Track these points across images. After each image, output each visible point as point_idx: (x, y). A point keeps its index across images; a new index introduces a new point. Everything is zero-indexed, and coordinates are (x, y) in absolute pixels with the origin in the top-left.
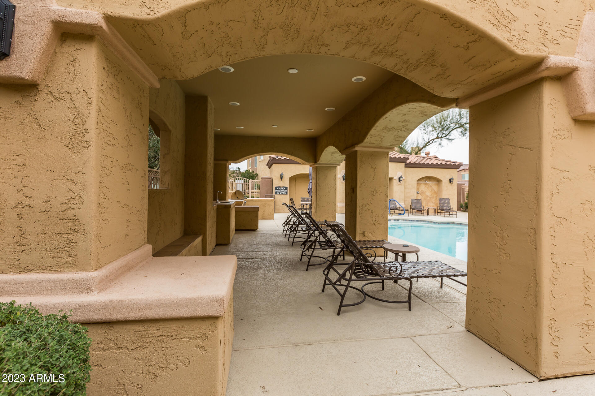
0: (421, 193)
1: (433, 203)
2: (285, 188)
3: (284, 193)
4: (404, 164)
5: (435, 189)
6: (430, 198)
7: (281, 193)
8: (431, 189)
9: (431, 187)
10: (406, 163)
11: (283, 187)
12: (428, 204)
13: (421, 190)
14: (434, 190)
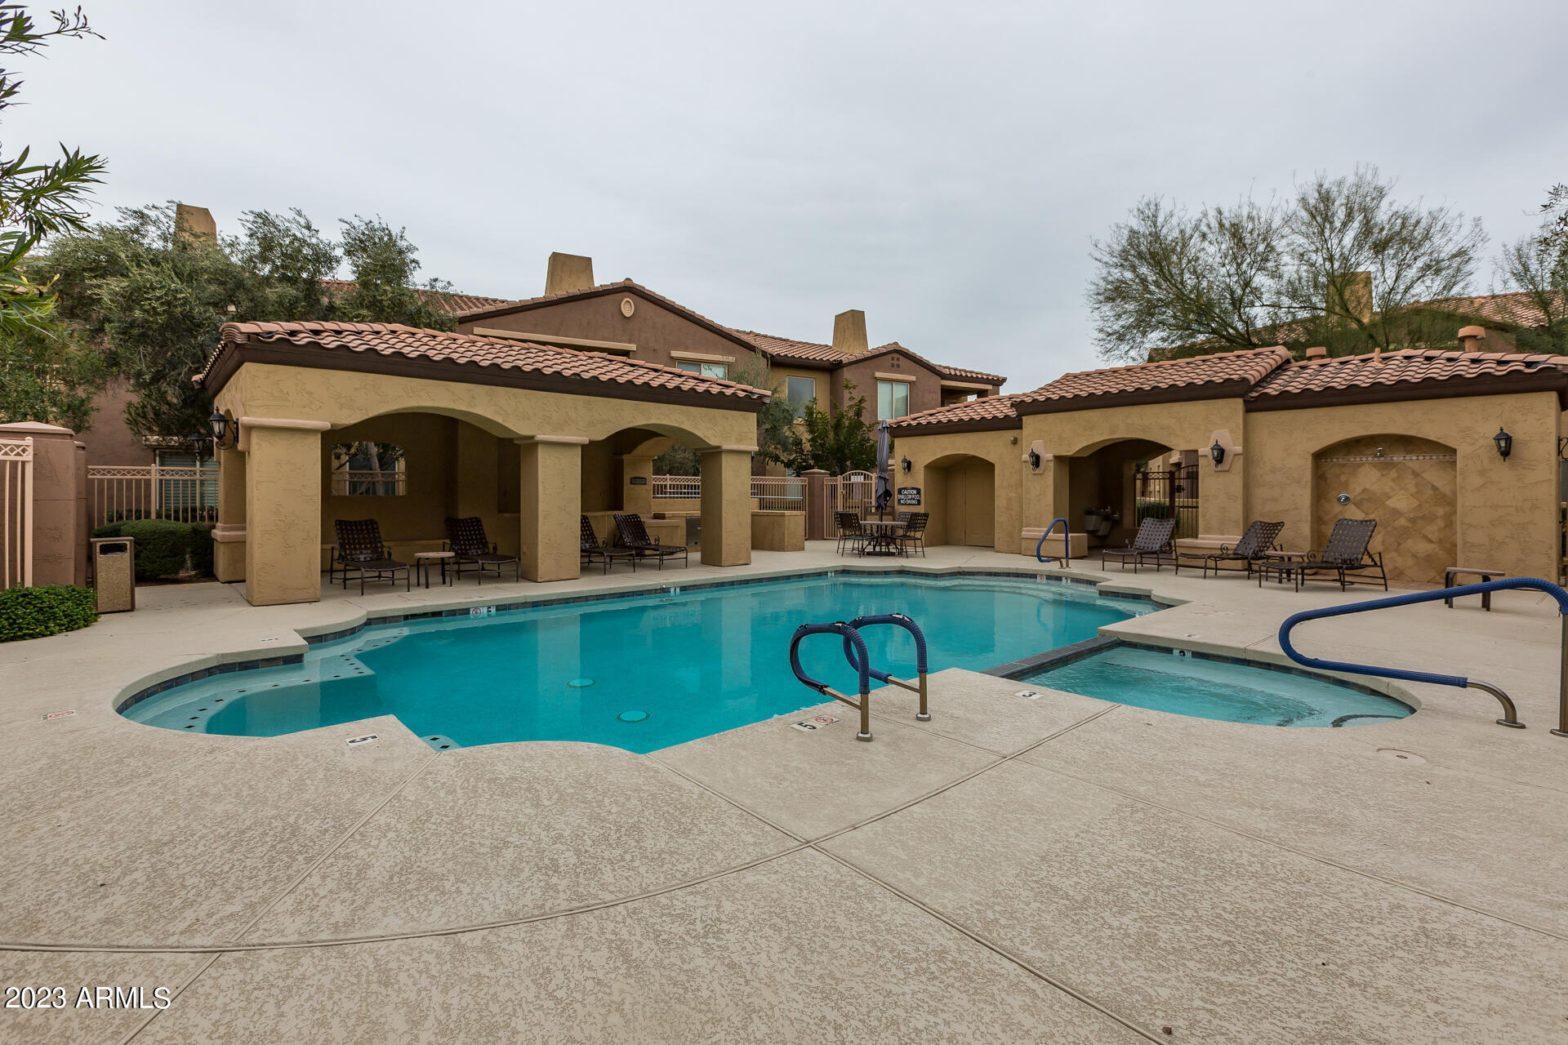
0: (1362, 500)
1: (1431, 542)
2: (915, 492)
3: (914, 502)
4: (1240, 401)
5: (1439, 484)
6: (1409, 520)
7: (909, 502)
8: (1416, 485)
9: (1416, 474)
10: (1247, 398)
11: (913, 489)
12: (1399, 544)
13: (1359, 489)
14: (1434, 488)
